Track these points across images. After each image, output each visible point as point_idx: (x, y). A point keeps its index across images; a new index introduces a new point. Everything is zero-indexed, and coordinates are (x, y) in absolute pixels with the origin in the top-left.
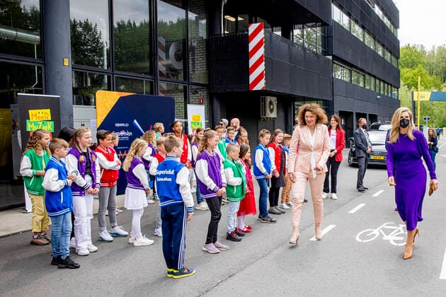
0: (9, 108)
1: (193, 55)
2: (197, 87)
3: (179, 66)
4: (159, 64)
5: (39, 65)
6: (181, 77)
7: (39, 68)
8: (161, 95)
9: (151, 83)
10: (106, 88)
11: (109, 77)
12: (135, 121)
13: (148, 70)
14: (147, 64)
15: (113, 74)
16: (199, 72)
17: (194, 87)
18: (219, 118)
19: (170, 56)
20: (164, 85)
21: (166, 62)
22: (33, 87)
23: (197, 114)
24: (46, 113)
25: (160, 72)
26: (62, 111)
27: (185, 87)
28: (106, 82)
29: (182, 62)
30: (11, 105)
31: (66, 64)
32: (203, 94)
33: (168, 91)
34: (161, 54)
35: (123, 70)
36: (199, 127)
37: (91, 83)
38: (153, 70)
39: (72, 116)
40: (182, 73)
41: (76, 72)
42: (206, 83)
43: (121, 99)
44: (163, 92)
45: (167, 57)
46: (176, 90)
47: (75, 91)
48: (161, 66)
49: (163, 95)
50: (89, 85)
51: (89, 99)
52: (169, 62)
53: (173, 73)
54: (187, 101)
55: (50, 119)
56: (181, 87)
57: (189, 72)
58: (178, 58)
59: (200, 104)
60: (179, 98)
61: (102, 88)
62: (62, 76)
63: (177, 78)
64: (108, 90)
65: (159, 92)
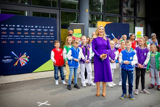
0: (67, 29)
1: (139, 5)
2: (140, 19)
3: (132, 10)
4: (123, 9)
5: (78, 12)
6: (133, 15)
7: (78, 13)
8: (124, 23)
9: (120, 18)
10: (102, 20)
11: (103, 16)
12: (112, 34)
13: (119, 13)
14: (119, 10)
15: (104, 15)
16: (141, 12)
17: (139, 19)
18: (150, 33)
19: (128, 6)
20: (125, 19)
21: (126, 8)
22: (75, 21)
23: (139, 31)
24: (79, 30)
25: (124, 13)
26: (85, 30)
27: (134, 19)
28: (102, 18)
29: (134, 8)
30: (68, 28)
31: (87, 11)
32: (143, 22)
33: (127, 21)
34: (124, 5)
35: (109, 13)
36: (140, 37)
37: (96, 18)
38: (120, 12)
39: (88, 32)
40: (134, 13)
41: (91, 14)
42: (144, 17)
43: (107, 25)
44: (125, 22)
45: (127, 6)
46: (130, 21)
47: (90, 22)
48: (124, 10)
49: (125, 23)
50: (95, 19)
51: (95, 25)
52: (128, 8)
53: (129, 13)
54: (135, 25)
55: (81, 33)
56: (133, 19)
57: (136, 12)
58: (132, 6)
59: (141, 26)
60: (131, 24)
61: (100, 20)
62: (85, 16)
63: (131, 15)
64: (102, 21)
65: (123, 22)
